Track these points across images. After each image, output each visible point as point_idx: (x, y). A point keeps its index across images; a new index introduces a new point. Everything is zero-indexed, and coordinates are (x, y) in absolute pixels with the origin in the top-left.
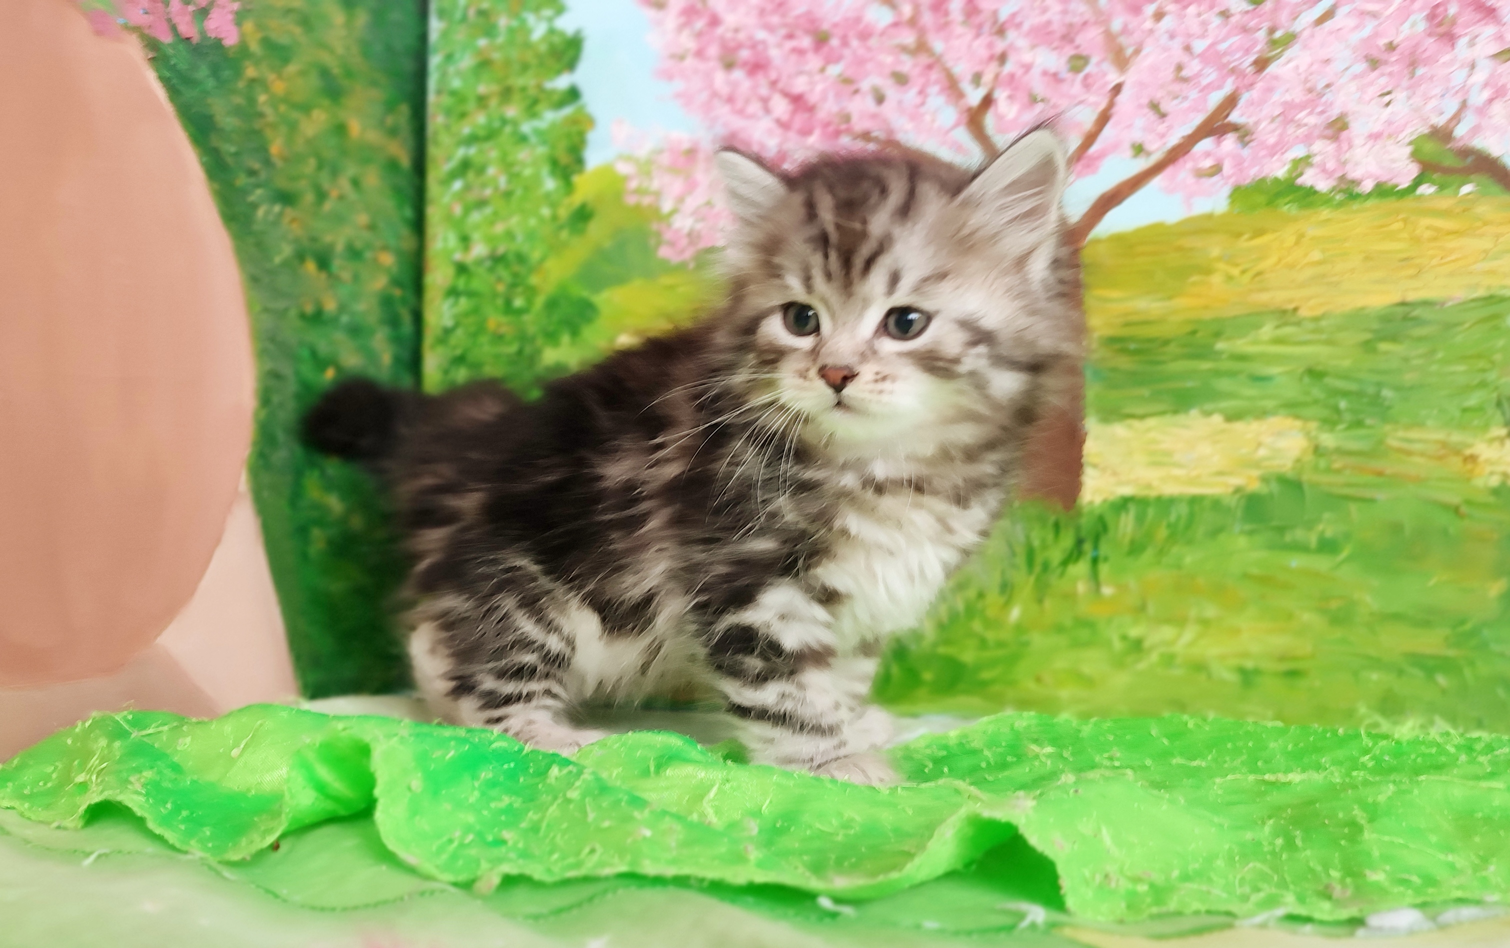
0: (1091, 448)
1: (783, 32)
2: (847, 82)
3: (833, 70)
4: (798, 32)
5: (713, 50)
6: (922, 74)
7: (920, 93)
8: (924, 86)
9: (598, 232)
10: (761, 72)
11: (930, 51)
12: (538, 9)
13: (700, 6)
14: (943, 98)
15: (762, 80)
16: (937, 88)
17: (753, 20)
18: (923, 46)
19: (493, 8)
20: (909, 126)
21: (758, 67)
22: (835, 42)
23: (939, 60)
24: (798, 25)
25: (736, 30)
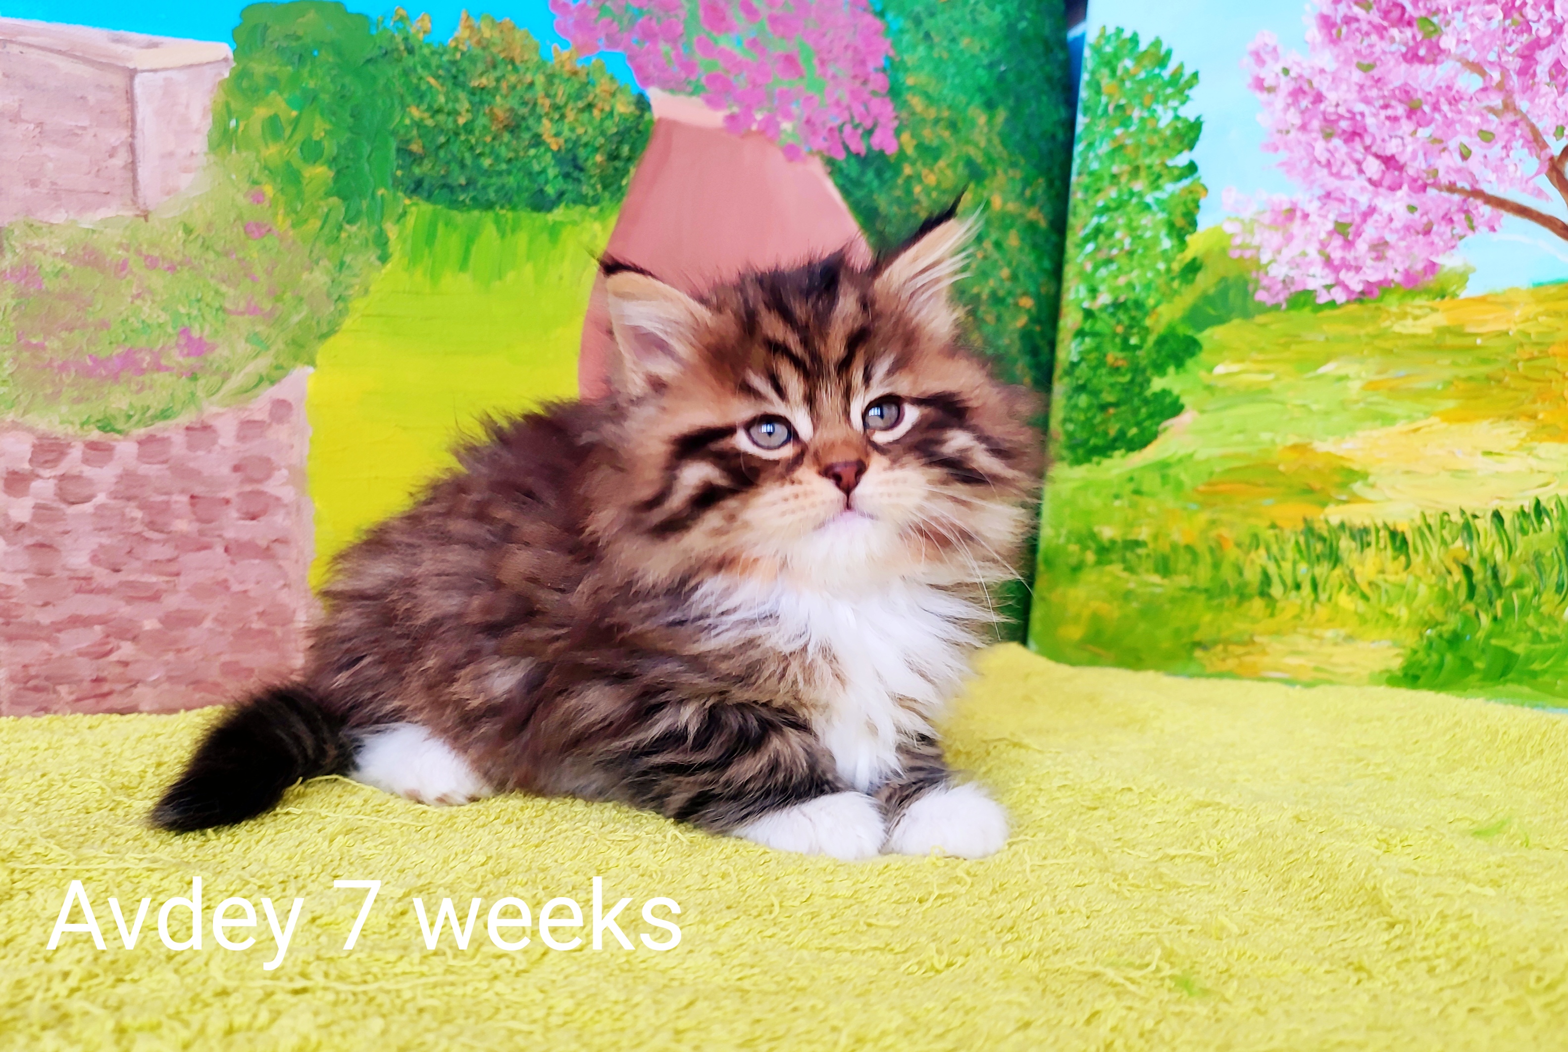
1: (1380, 103)
2: (1438, 142)
3: (1424, 133)
4: (1393, 103)
5: (1316, 124)
6: (1507, 131)
7: (1505, 147)
8: (1509, 141)
9: (1204, 281)
10: (1357, 139)
11: (1516, 110)
12: (1165, 102)
13: (1306, 87)
14: (1526, 151)
15: (1358, 145)
16: (1521, 141)
17: (1353, 96)
18: (1509, 106)
19: (1129, 103)
20: (1492, 177)
21: (1354, 134)
22: (1427, 109)
23: (1524, 117)
24: (1394, 96)
25: (1337, 105)
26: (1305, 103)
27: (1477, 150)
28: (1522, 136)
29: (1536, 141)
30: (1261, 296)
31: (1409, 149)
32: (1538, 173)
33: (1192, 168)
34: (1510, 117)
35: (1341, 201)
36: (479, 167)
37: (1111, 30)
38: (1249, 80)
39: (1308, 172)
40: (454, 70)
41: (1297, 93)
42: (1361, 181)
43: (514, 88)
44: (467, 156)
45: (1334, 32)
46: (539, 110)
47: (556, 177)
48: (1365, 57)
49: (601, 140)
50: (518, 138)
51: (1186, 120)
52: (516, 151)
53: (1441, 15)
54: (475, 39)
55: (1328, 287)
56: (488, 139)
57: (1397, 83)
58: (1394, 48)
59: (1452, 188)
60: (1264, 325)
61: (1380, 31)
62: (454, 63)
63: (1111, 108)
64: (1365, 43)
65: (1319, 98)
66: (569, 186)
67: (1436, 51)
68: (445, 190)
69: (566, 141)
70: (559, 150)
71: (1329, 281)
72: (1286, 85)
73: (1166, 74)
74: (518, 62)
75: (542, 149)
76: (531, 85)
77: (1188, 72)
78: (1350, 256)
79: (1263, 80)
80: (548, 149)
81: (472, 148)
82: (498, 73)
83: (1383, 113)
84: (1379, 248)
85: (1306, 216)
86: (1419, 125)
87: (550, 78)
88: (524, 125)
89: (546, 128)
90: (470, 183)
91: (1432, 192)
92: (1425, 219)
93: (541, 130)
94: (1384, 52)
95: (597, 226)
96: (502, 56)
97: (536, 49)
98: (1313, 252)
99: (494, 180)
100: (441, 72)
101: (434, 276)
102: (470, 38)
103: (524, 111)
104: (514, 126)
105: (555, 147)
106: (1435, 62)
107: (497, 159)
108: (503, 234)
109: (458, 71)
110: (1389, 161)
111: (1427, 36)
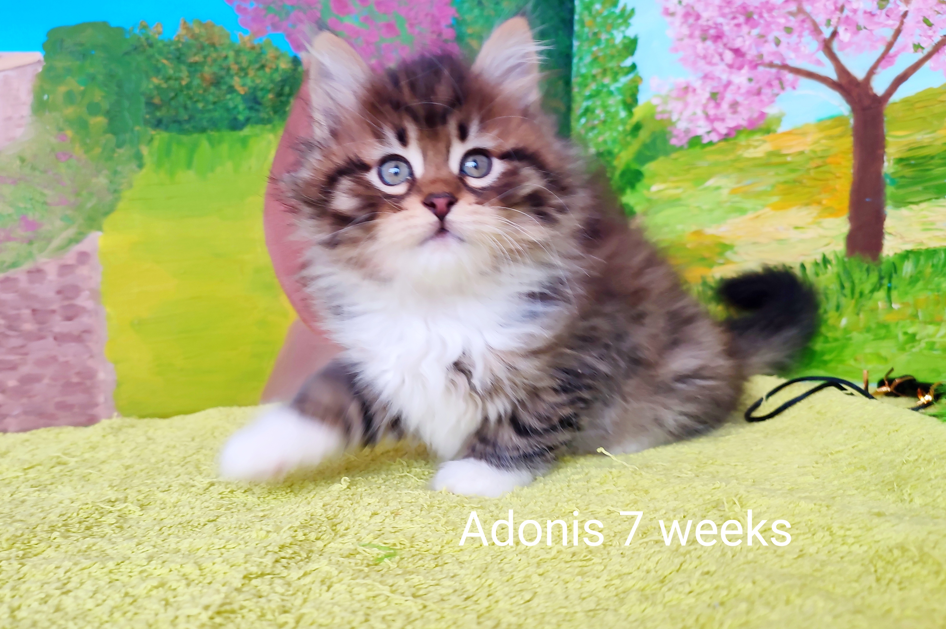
0: (889, 224)
1: (731, 16)
2: (762, 37)
3: (755, 32)
4: (738, 15)
5: (697, 33)
6: (800, 26)
7: (799, 36)
8: (801, 32)
9: (644, 135)
10: (719, 40)
11: (804, 12)
12: (618, 27)
13: (691, 11)
14: (810, 37)
15: (720, 45)
16: (808, 31)
17: (716, 13)
18: (800, 10)
19: (599, 31)
20: (792, 55)
21: (718, 37)
22: (756, 17)
23: (809, 16)
24: (737, 12)
25: (708, 20)
26: (691, 20)
27: (784, 39)
28: (808, 28)
29: (816, 30)
30: (674, 141)
31: (747, 43)
32: (818, 50)
33: (634, 67)
34: (801, 17)
35: (712, 79)
36: (196, 109)
38: (661, 10)
39: (694, 63)
40: (178, 54)
41: (687, 15)
42: (722, 66)
43: (215, 60)
44: (189, 103)
46: (231, 71)
47: (244, 110)
49: (271, 86)
50: (220, 89)
51: (629, 38)
52: (218, 97)
54: (190, 35)
55: (709, 133)
56: (201, 91)
57: (740, 3)
59: (771, 65)
60: (676, 159)
62: (178, 50)
63: (590, 35)
65: (698, 17)
66: (253, 114)
68: (176, 123)
69: (249, 88)
70: (246, 93)
71: (708, 129)
72: (680, 11)
73: (618, 10)
74: (217, 45)
75: (235, 95)
76: (226, 57)
77: (629, 8)
78: (719, 112)
79: (668, 9)
80: (239, 94)
81: (191, 98)
82: (205, 53)
83: (733, 22)
84: (734, 105)
85: (694, 90)
86: (752, 28)
87: (237, 53)
88: (222, 81)
89: (236, 82)
90: (191, 118)
91: (761, 69)
92: (757, 86)
93: (233, 83)
95: (271, 137)
96: (207, 42)
97: (228, 36)
98: (699, 112)
99: (206, 115)
100: (170, 56)
101: (172, 174)
102: (186, 34)
103: (222, 73)
104: (217, 82)
105: (242, 93)
107: (207, 102)
108: (213, 146)
109: (181, 54)
110: (737, 52)
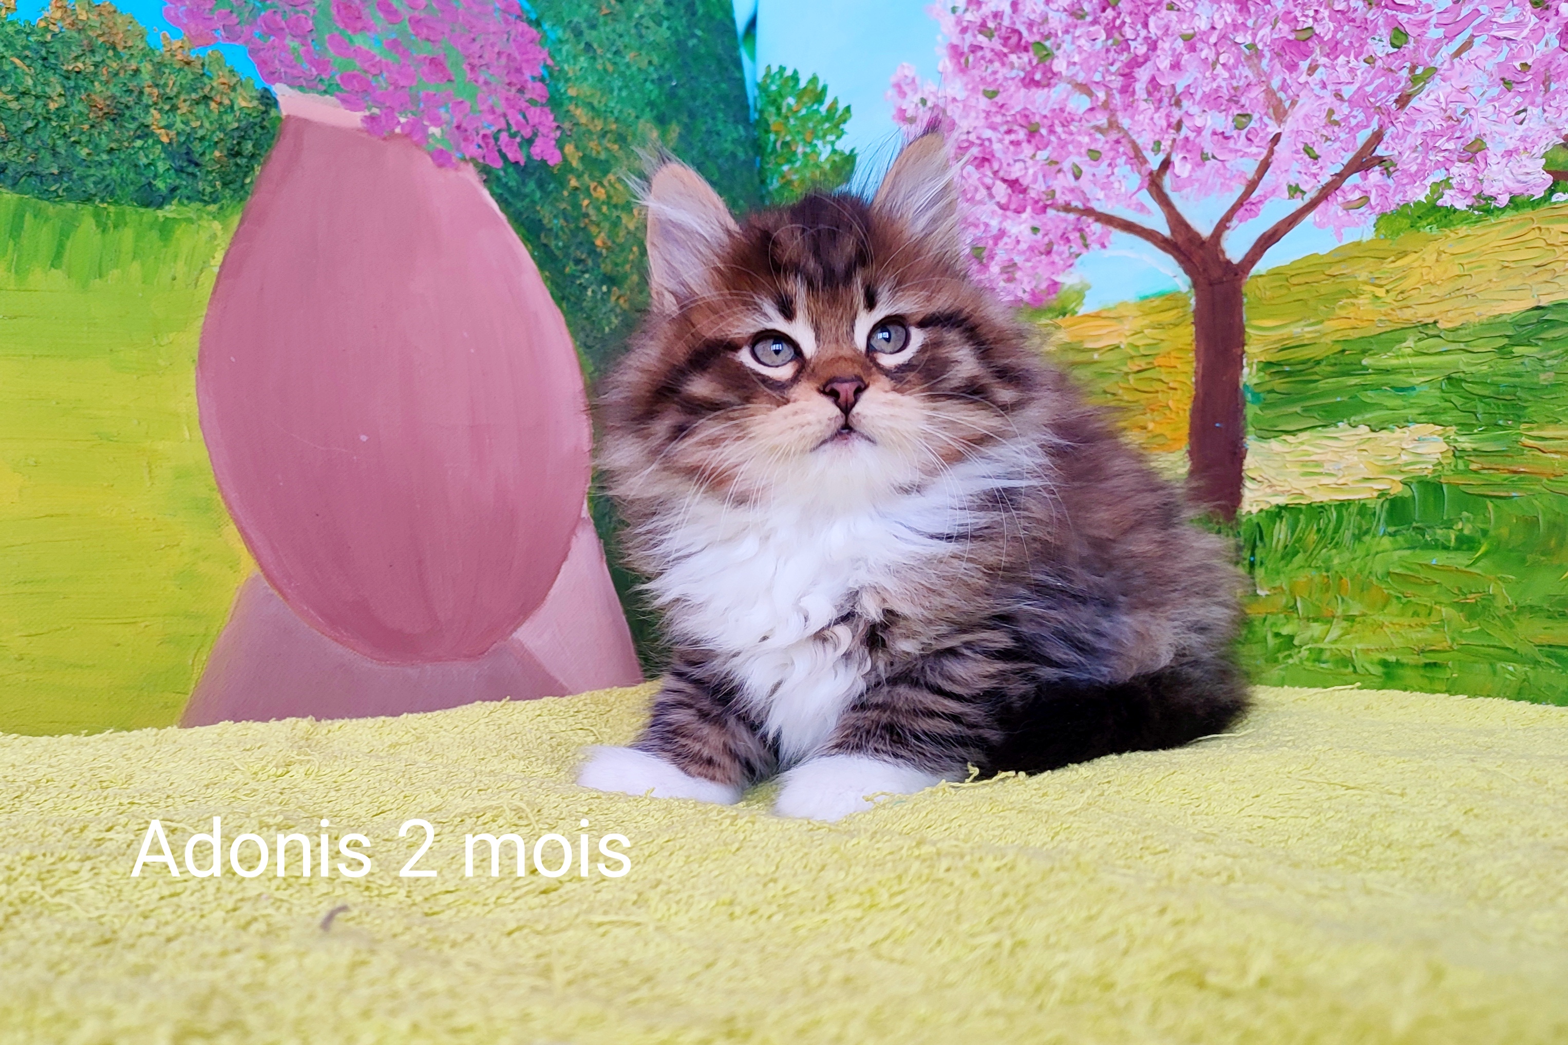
0: (1251, 463)
1: (1004, 128)
2: (1053, 163)
3: (1043, 155)
4: (1016, 128)
6: (1112, 149)
7: (1110, 165)
8: (1113, 159)
10: (987, 164)
11: (1119, 128)
12: (824, 136)
14: (1129, 167)
15: (988, 171)
16: (1124, 158)
17: (981, 123)
18: (1113, 125)
19: (793, 139)
20: (1101, 195)
21: (985, 160)
22: (1044, 131)
23: (1126, 134)
24: (1015, 122)
25: (968, 132)
27: (1087, 169)
28: (1125, 154)
29: (1138, 157)
31: (1030, 172)
32: (1140, 188)
34: (1114, 135)
35: (976, 226)
36: (74, 157)
37: (775, 69)
38: (894, 112)
40: (43, 53)
42: (992, 206)
43: (116, 74)
44: (60, 143)
45: (963, 60)
46: (145, 99)
47: (167, 171)
48: (990, 84)
49: (220, 135)
50: (121, 127)
51: (842, 153)
52: (117, 141)
53: (1053, 39)
54: (68, 21)
56: (86, 127)
57: (1018, 108)
58: (1014, 73)
59: (1067, 208)
61: (1002, 56)
62: (44, 44)
63: (778, 145)
64: (989, 71)
66: (183, 182)
67: (1050, 75)
68: (34, 178)
69: (178, 134)
70: (170, 143)
73: (823, 109)
74: (119, 48)
75: (150, 141)
76: (137, 71)
77: (841, 106)
78: (986, 278)
79: (905, 111)
80: (158, 141)
81: (65, 136)
82: (98, 58)
83: (1008, 138)
84: (1010, 269)
86: (1039, 149)
87: (159, 67)
88: (128, 113)
89: (154, 118)
90: (64, 172)
91: (1051, 213)
92: (1046, 240)
93: (149, 120)
94: (1006, 79)
95: (216, 226)
96: (101, 40)
97: (142, 36)
99: (92, 171)
100: (27, 53)
101: (19, 270)
102: (62, 19)
103: (130, 100)
104: (116, 115)
105: (165, 140)
106: (1049, 85)
107: (96, 148)
108: (103, 228)
109: (48, 52)
110: (1014, 185)
111: (1041, 60)
